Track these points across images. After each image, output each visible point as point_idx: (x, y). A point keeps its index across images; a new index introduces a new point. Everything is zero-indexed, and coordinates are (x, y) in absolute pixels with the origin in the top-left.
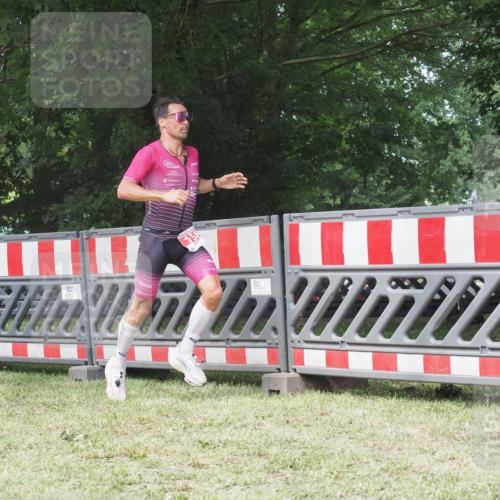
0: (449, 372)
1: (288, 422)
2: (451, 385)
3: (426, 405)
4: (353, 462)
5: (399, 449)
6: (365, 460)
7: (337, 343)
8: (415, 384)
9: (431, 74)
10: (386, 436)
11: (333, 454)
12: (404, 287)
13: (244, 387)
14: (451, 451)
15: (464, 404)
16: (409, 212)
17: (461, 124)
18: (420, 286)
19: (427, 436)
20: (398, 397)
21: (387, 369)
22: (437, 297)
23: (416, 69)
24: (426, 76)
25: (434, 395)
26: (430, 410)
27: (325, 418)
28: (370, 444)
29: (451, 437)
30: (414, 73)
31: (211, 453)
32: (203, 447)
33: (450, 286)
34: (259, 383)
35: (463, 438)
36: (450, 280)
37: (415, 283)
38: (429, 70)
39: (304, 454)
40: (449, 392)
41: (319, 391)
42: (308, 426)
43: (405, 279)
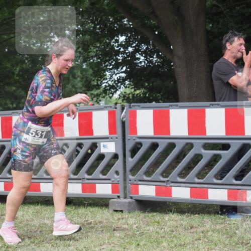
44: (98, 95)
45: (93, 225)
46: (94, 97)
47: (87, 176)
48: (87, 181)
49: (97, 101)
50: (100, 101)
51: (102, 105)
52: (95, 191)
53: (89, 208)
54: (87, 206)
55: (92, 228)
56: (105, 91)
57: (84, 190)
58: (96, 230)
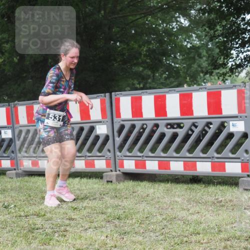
0: (196, 170)
1: (116, 196)
2: (197, 176)
3: (185, 186)
4: (149, 215)
5: (172, 209)
6: (155, 214)
7: (140, 157)
8: (179, 176)
9: (186, 22)
10: (165, 202)
11: (139, 212)
12: (174, 128)
13: (94, 180)
14: (198, 209)
15: (204, 186)
16: (175, 90)
17: (202, 46)
18: (181, 128)
19: (185, 202)
20: (171, 183)
21: (165, 169)
22: (190, 132)
23: (178, 19)
24: (183, 22)
25: (189, 182)
26: (187, 189)
27: (134, 194)
28: (157, 206)
29: (197, 202)
30: (177, 21)
31: (78, 212)
32: (74, 210)
33: (196, 127)
34: (102, 178)
35: (203, 203)
36: (196, 124)
37: (179, 126)
38: (185, 20)
39: (124, 212)
40: (196, 180)
41: (132, 181)
42: (126, 198)
43: (174, 124)
44: (224, 74)
45: (224, 204)
46: (221, 76)
47: (216, 155)
48: (216, 160)
49: (223, 80)
50: (227, 80)
51: (227, 84)
52: (224, 170)
53: (218, 186)
54: (217, 185)
55: (223, 206)
56: (231, 70)
57: (213, 168)
58: (227, 209)
